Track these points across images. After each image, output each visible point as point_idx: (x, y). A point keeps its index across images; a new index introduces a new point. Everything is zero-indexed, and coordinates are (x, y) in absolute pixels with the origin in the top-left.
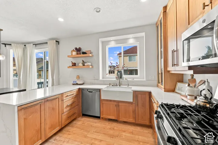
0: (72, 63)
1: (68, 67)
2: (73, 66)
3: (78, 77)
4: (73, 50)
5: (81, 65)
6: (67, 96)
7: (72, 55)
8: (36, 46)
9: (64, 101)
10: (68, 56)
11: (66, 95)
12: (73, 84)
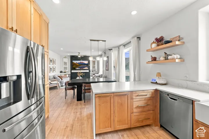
0: (152, 58)
1: (147, 63)
2: (152, 60)
3: (159, 75)
4: (154, 42)
5: (162, 59)
6: (138, 96)
7: (151, 48)
8: (124, 47)
9: (134, 100)
10: (147, 51)
11: (137, 94)
12: (152, 83)
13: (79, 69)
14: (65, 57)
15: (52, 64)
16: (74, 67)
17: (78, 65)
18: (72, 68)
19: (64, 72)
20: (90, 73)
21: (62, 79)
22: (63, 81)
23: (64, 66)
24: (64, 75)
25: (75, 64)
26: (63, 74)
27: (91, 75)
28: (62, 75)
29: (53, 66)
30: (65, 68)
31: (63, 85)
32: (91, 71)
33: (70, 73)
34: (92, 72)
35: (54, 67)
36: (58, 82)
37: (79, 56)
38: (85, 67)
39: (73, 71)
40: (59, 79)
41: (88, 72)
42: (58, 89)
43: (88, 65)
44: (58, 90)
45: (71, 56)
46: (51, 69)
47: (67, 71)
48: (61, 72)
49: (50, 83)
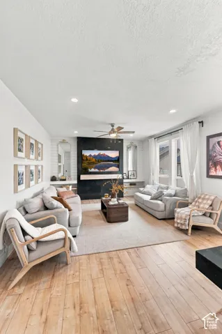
13: (97, 170)
14: (64, 142)
15: (34, 157)
16: (85, 165)
17: (94, 160)
18: (80, 169)
19: (61, 180)
20: (125, 181)
25: (87, 159)
27: (125, 185)
29: (36, 163)
32: (125, 176)
33: (76, 182)
34: (128, 178)
37: (113, 135)
38: (111, 166)
39: (83, 177)
41: (121, 178)
43: (118, 161)
45: (78, 138)
48: (53, 179)
49: (34, 245)
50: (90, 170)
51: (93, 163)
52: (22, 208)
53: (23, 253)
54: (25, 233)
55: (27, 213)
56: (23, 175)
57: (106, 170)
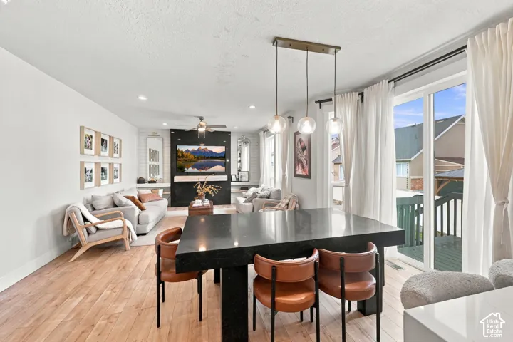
13: (196, 170)
14: (154, 135)
15: (107, 154)
16: (180, 163)
17: (192, 156)
18: (175, 167)
19: (150, 182)
20: (232, 184)
21: (142, 209)
22: (147, 217)
23: (149, 163)
24: (149, 192)
25: (183, 156)
26: (146, 190)
27: (233, 190)
28: (143, 192)
29: (111, 160)
30: (155, 169)
31: (146, 229)
32: (233, 178)
33: (169, 185)
34: (238, 181)
35: (116, 166)
36: (129, 224)
37: (202, 130)
39: (177, 179)
40: (133, 209)
41: (227, 180)
42: (128, 247)
43: (224, 158)
44: (126, 254)
45: (172, 130)
46: (103, 170)
47: (158, 177)
48: (140, 181)
49: (93, 229)
50: (187, 170)
51: (191, 161)
52: (89, 205)
53: (83, 235)
54: (85, 220)
55: (94, 209)
56: (91, 172)
57: (209, 170)
